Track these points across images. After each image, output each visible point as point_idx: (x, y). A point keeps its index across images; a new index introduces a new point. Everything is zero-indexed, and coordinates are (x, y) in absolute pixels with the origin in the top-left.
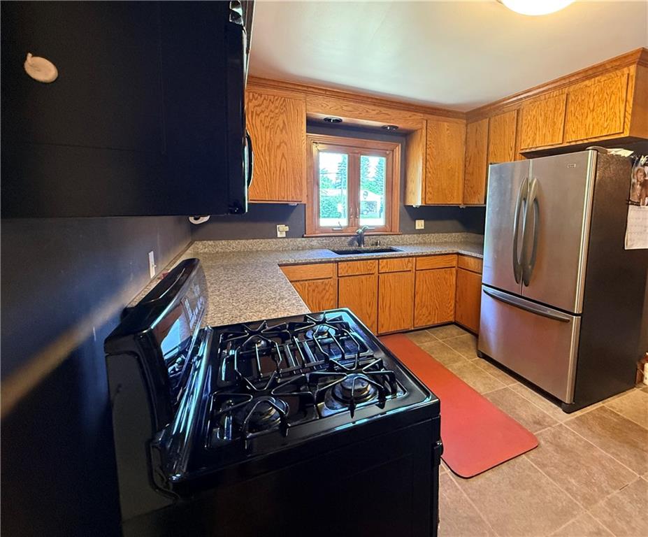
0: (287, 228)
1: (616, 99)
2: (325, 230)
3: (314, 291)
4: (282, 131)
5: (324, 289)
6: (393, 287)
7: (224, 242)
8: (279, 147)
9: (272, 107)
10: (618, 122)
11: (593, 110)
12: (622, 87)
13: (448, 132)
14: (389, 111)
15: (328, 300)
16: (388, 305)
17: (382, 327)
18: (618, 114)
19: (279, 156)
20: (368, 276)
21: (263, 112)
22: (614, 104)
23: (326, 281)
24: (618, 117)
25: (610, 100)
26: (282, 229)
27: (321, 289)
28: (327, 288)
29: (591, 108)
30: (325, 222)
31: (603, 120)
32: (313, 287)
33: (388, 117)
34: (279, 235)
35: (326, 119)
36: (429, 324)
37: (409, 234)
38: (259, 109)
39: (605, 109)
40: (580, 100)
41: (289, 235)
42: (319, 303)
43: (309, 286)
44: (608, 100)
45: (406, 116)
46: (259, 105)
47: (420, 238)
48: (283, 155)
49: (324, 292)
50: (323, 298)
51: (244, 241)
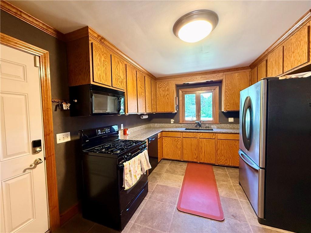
0: (174, 120)
1: (303, 43)
2: (188, 121)
3: (174, 141)
4: (167, 91)
5: (178, 141)
6: (206, 145)
7: (157, 124)
8: (166, 96)
9: (164, 85)
10: (305, 56)
11: (294, 52)
12: (305, 35)
13: (238, 77)
14: (206, 76)
15: (179, 145)
16: (203, 151)
17: (201, 160)
18: (304, 51)
19: (167, 99)
20: (194, 139)
21: (162, 87)
22: (303, 46)
23: (178, 138)
24: (305, 53)
25: (301, 45)
26: (172, 121)
27: (176, 141)
28: (179, 140)
29: (293, 52)
30: (187, 119)
31: (298, 56)
32: (174, 140)
33: (205, 78)
34: (171, 123)
35: (184, 84)
36: (225, 164)
37: (224, 124)
38: (161, 86)
39: (299, 50)
40: (288, 48)
41: (174, 123)
42: (176, 145)
43: (173, 139)
44: (300, 45)
45: (214, 76)
46: (161, 85)
47: (231, 126)
48: (168, 98)
49: (178, 142)
50: (177, 144)
51: (161, 124)
